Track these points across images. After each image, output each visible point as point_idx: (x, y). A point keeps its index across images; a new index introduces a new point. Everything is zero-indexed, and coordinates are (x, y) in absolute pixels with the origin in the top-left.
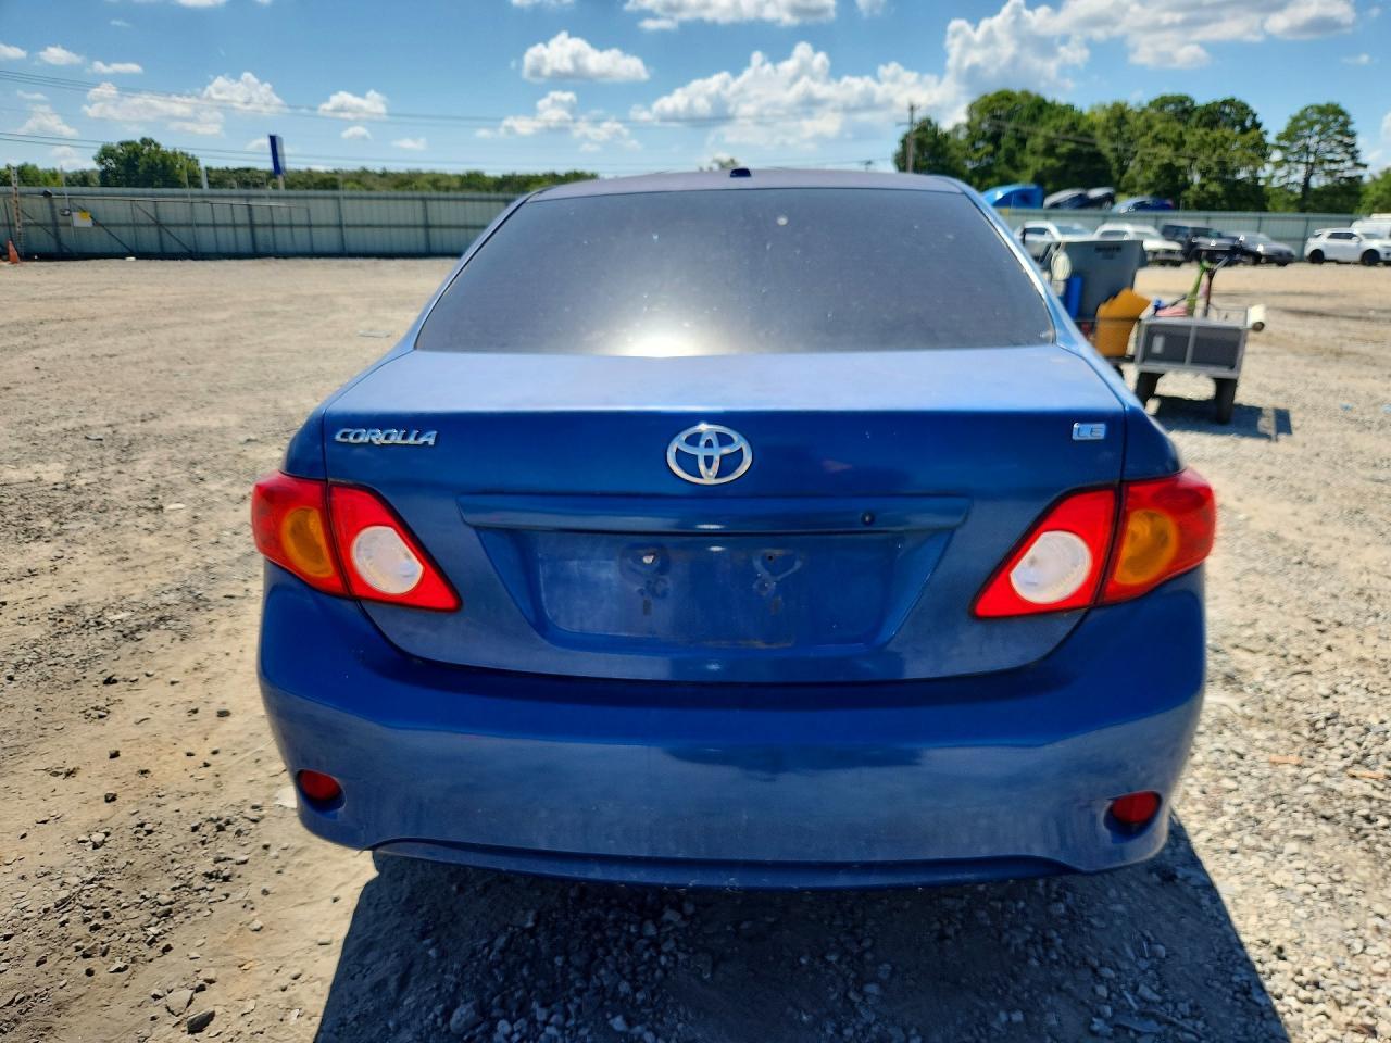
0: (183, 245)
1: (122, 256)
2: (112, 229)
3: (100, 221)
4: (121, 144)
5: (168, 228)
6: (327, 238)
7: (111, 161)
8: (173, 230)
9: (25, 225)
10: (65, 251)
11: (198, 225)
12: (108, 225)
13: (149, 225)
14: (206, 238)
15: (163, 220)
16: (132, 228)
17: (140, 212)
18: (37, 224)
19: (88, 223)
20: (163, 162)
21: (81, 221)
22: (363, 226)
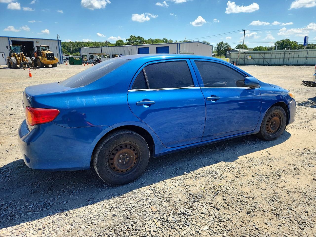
0: (268, 63)
1: (254, 65)
2: (254, 59)
3: (253, 58)
4: (281, 41)
5: (265, 59)
6: (302, 61)
7: (278, 44)
8: (267, 60)
9: (239, 59)
10: (245, 64)
11: (272, 58)
12: (254, 58)
13: (262, 58)
14: (273, 61)
15: (265, 57)
16: (258, 59)
17: (261, 56)
18: (241, 59)
19: (250, 58)
20: (289, 44)
21: (249, 58)
22: (313, 58)
